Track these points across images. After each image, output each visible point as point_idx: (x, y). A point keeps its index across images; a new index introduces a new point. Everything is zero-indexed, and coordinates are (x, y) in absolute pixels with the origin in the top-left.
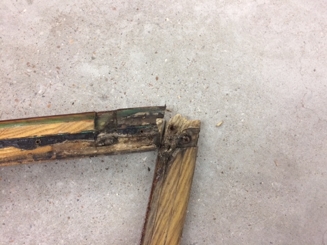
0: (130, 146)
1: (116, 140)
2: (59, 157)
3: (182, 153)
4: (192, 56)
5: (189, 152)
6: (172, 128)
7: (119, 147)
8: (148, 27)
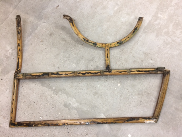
0: (160, 73)
1: (158, 72)
2: (150, 73)
3: (167, 74)
4: (168, 60)
5: (169, 74)
6: (166, 71)
7: (158, 73)
8: (160, 55)
